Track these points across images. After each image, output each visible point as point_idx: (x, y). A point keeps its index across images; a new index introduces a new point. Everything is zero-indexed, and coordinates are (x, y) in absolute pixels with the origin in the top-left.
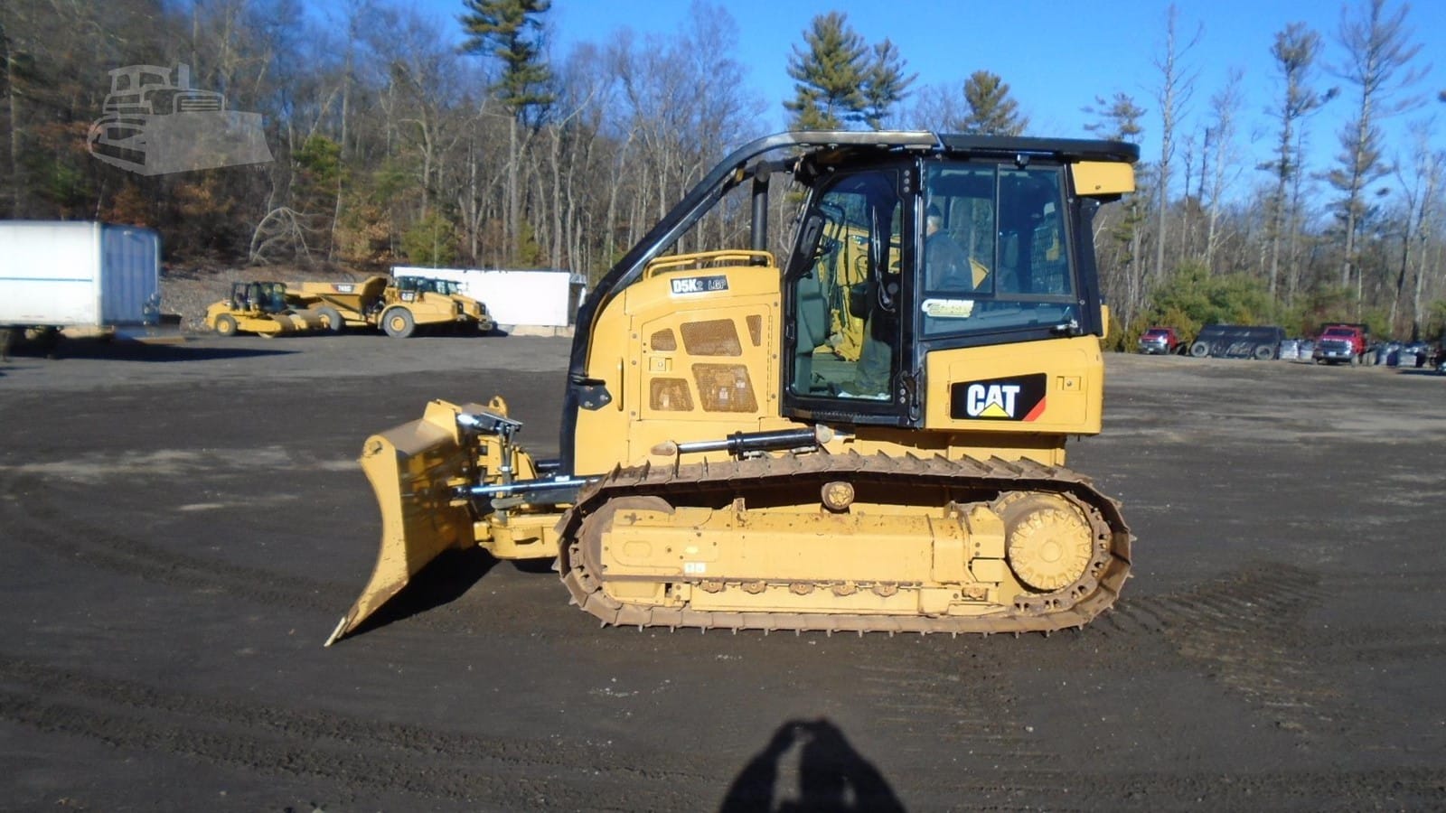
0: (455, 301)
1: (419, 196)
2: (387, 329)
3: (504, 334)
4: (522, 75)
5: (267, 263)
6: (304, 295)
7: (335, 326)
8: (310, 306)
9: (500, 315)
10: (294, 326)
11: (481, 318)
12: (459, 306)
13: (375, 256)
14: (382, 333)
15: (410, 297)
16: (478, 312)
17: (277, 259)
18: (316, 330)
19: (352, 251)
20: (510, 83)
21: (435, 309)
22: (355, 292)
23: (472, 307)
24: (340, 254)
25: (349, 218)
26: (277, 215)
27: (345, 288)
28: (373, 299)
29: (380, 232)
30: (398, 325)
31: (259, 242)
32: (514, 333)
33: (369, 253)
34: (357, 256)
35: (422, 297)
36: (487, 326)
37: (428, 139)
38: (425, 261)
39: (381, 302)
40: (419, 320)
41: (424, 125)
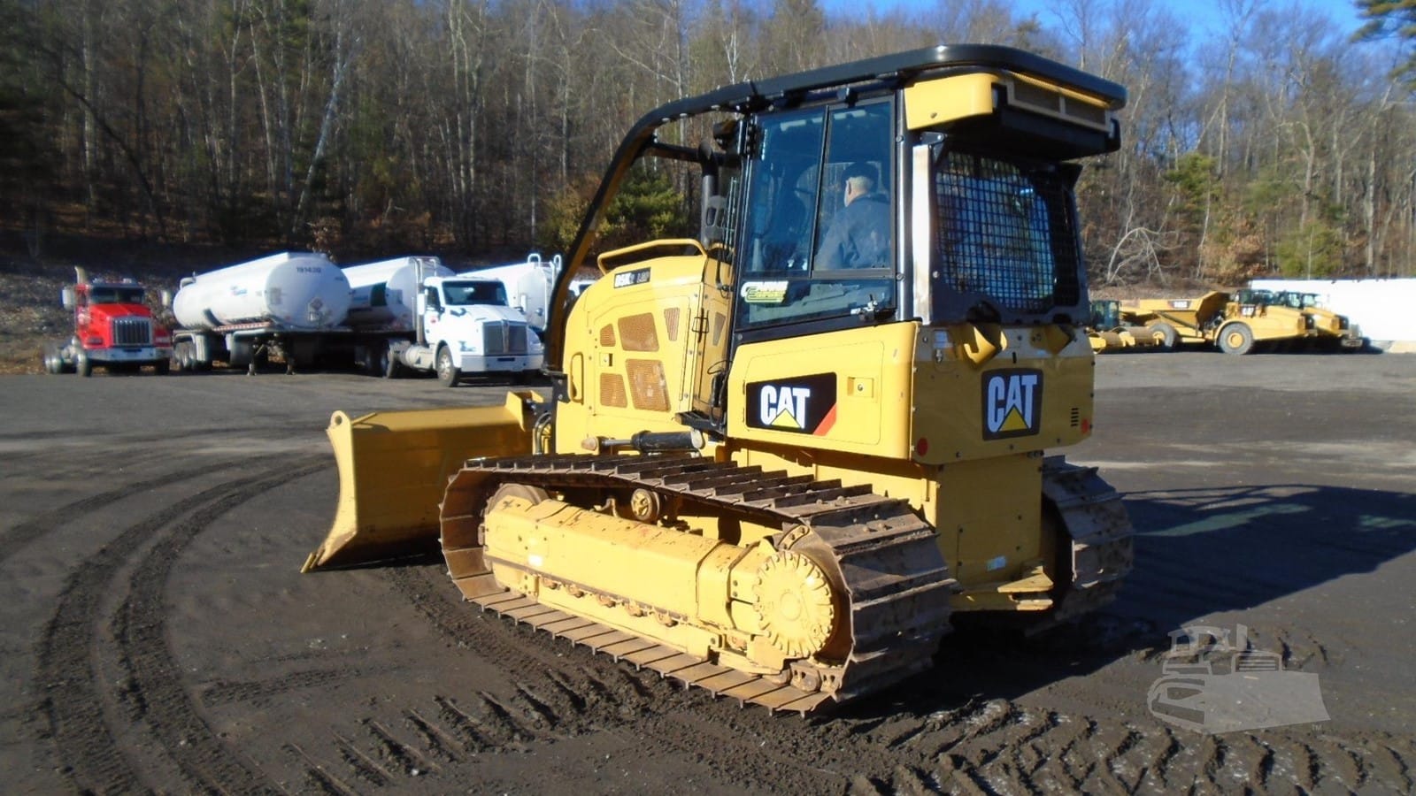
0: (1302, 315)
1: (1297, 204)
2: (1223, 345)
3: (1377, 351)
5: (1124, 282)
6: (1139, 312)
7: (1169, 342)
8: (1147, 323)
9: (1371, 329)
10: (1121, 343)
11: (1340, 333)
12: (1308, 321)
13: (1241, 270)
14: (1218, 350)
15: (1250, 311)
16: (1338, 326)
17: (1132, 278)
18: (1145, 347)
19: (1217, 266)
21: (1280, 324)
22: (1190, 308)
23: (1330, 321)
24: (1204, 270)
25: (1216, 233)
26: (1134, 236)
27: (1181, 304)
28: (1211, 313)
29: (1248, 245)
30: (1235, 342)
31: (1119, 259)
32: (1392, 350)
33: (1235, 267)
34: (1223, 271)
35: (1263, 311)
36: (1354, 342)
37: (1310, 141)
38: (1299, 272)
39: (1219, 318)
40: (1258, 336)
41: (1306, 127)
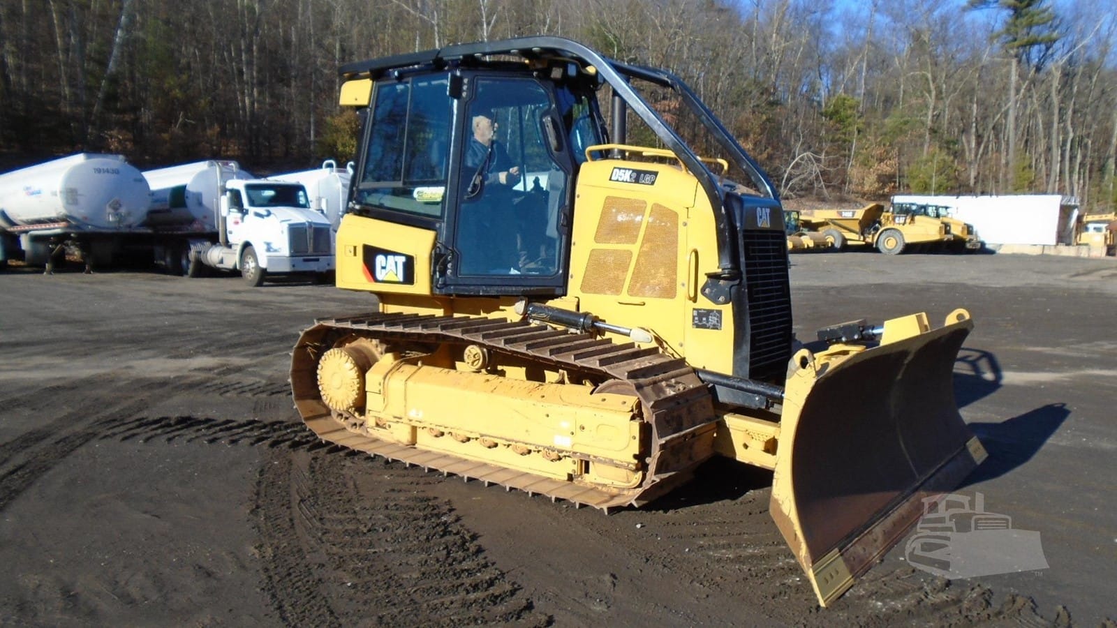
0: (942, 223)
1: (921, 136)
2: (881, 247)
3: (991, 252)
4: (1024, 21)
5: (794, 196)
6: (814, 220)
7: (838, 245)
8: (820, 229)
9: (987, 235)
10: (804, 245)
11: (968, 238)
12: (946, 228)
13: (882, 188)
14: (877, 250)
15: (902, 220)
16: (966, 232)
17: (802, 193)
18: (822, 248)
19: (862, 184)
20: (1013, 29)
21: (925, 230)
22: (855, 217)
23: (960, 229)
24: (853, 187)
25: (861, 158)
26: (802, 159)
27: (847, 214)
28: (870, 222)
29: (886, 168)
30: (890, 244)
31: (789, 179)
32: (1001, 251)
33: (876, 185)
34: (866, 188)
35: (913, 220)
36: (974, 245)
37: (932, 86)
38: (925, 190)
39: (877, 225)
40: (909, 240)
41: (929, 76)
